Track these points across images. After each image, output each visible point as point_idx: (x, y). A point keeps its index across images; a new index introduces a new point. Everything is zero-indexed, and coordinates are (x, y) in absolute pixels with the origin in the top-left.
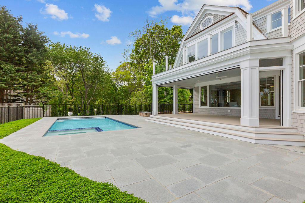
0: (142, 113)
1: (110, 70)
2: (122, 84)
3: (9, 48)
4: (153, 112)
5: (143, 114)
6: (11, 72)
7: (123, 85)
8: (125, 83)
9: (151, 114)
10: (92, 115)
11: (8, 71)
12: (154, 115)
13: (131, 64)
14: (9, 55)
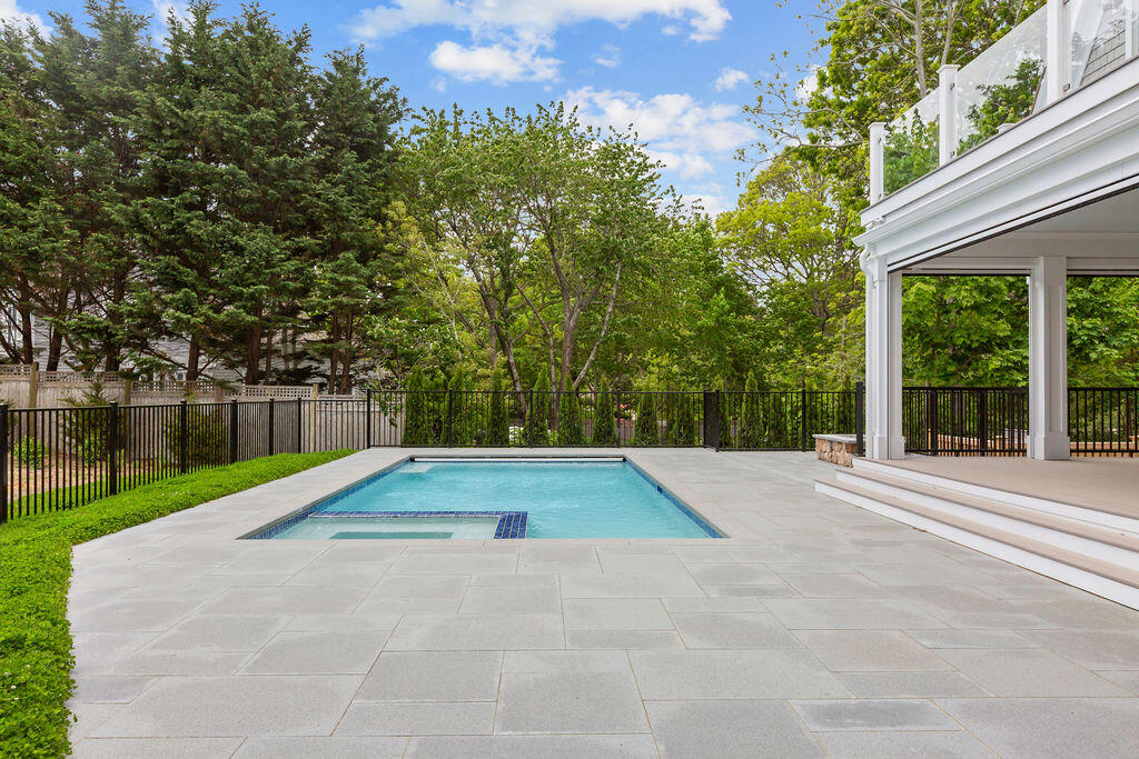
0: (831, 442)
1: (688, 206)
2: (777, 273)
3: (263, 166)
4: (867, 438)
5: (836, 447)
6: (268, 262)
7: (779, 277)
8: (788, 265)
9: (859, 449)
10: (570, 444)
11: (260, 255)
12: (876, 456)
13: (809, 155)
14: (265, 193)
